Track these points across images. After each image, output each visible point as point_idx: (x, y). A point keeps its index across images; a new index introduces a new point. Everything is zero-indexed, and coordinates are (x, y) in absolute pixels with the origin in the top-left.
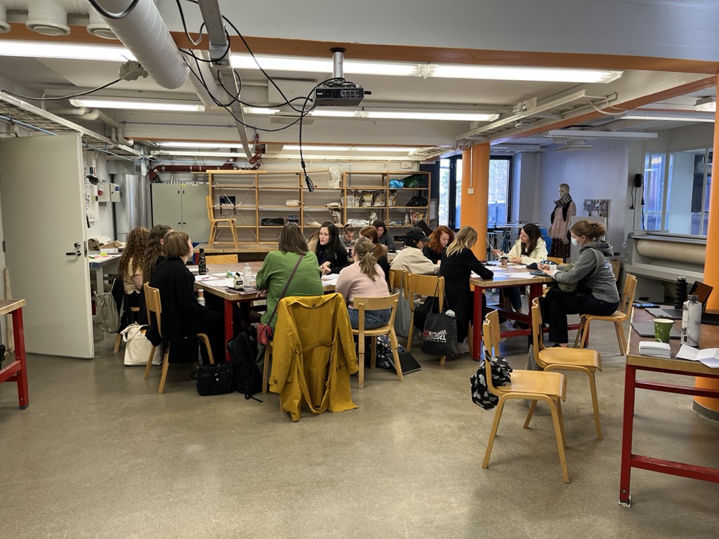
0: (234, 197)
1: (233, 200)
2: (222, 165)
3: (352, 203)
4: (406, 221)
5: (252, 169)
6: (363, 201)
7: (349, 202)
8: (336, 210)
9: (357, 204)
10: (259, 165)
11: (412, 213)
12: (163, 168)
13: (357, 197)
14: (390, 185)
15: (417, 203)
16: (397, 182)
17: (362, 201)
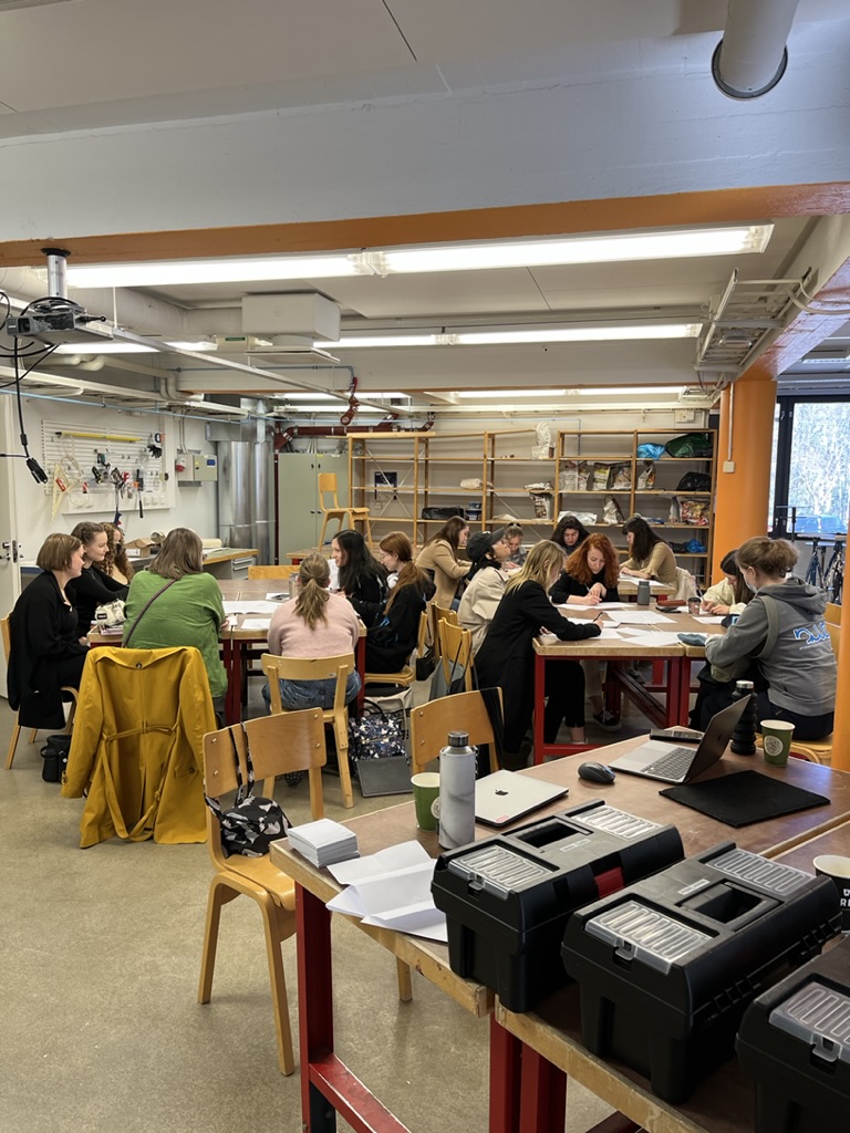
0: (395, 474)
1: (393, 478)
2: (376, 424)
3: (573, 484)
4: (671, 517)
5: (420, 430)
6: (594, 480)
7: (567, 482)
8: (541, 495)
9: (583, 486)
10: (431, 424)
11: (682, 503)
12: (296, 431)
13: (583, 474)
14: (638, 454)
15: (689, 485)
16: (650, 447)
17: (591, 482)
